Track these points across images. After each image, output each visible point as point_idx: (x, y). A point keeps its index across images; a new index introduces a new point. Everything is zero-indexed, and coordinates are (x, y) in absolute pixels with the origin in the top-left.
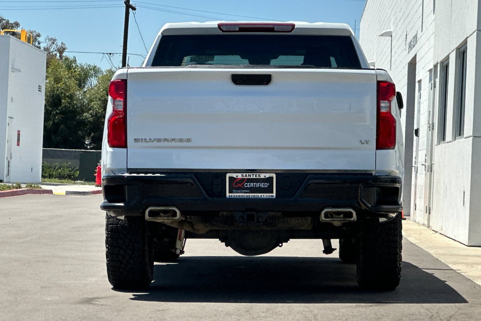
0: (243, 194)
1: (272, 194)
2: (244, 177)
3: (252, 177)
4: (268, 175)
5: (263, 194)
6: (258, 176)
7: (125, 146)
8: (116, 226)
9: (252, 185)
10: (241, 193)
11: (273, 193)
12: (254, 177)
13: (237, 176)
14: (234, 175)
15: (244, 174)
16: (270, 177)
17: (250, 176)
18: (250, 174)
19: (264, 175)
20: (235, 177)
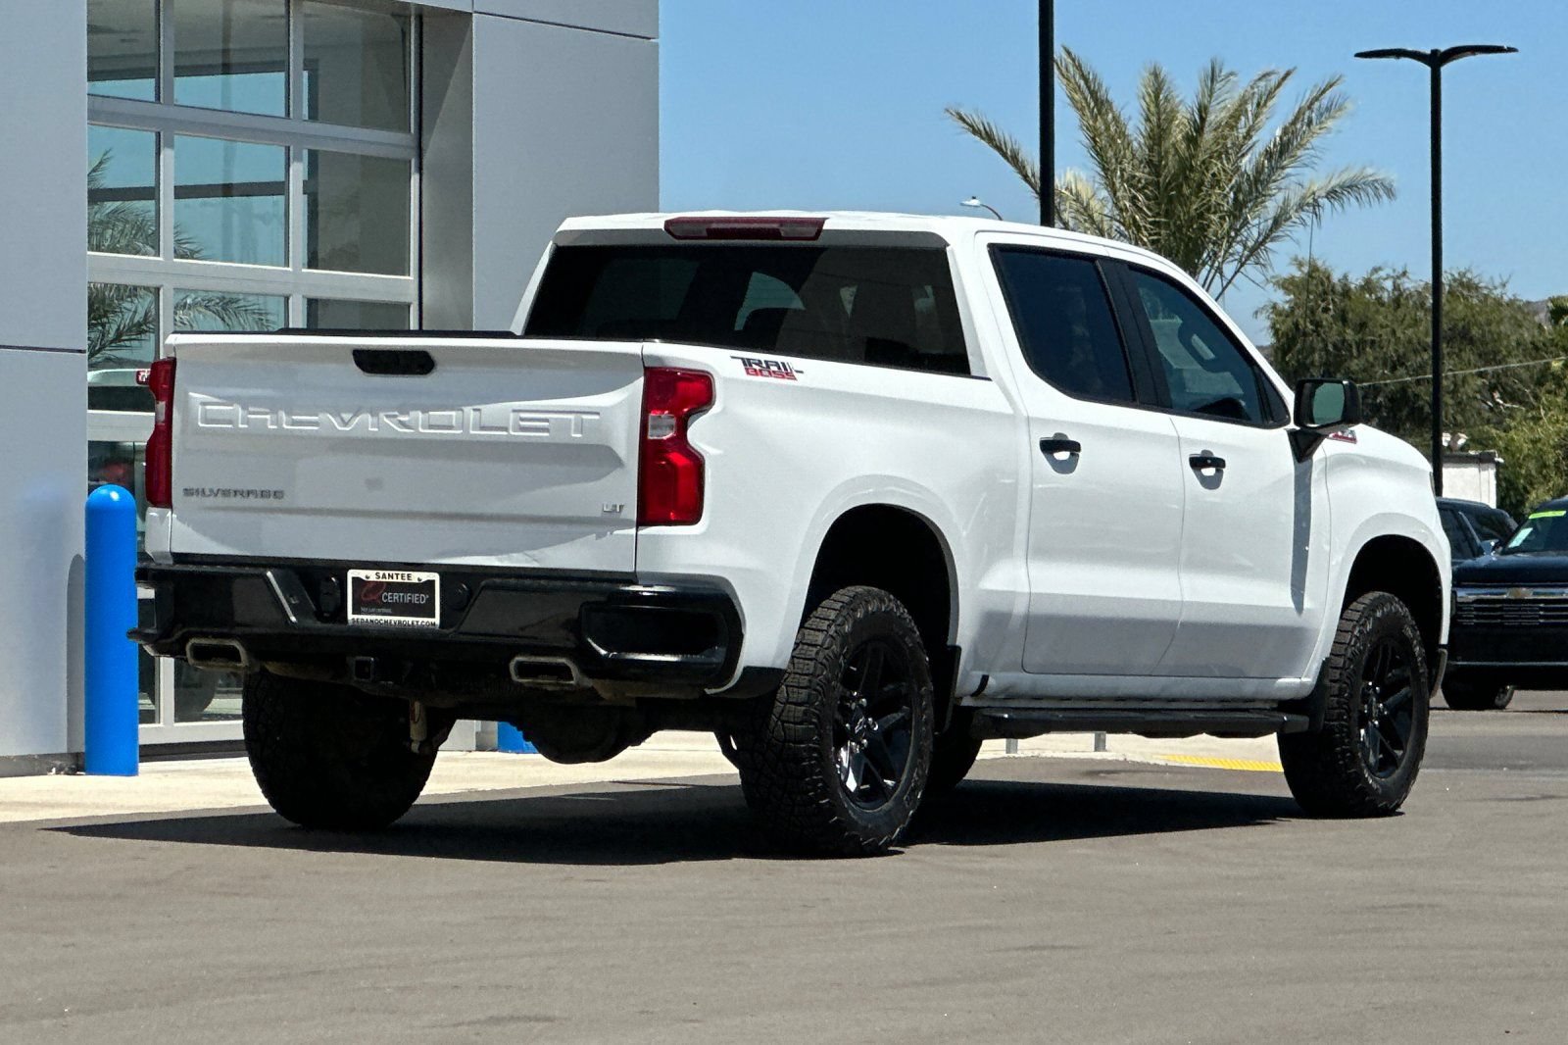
0: (380, 618)
1: (432, 620)
2: (381, 580)
3: (395, 580)
4: (425, 576)
5: (415, 619)
6: (406, 576)
7: (168, 504)
9: (396, 596)
10: (376, 614)
11: (433, 616)
12: (400, 580)
13: (367, 577)
14: (362, 574)
15: (381, 573)
16: (429, 581)
17: (391, 576)
18: (391, 572)
19: (417, 577)
20: (364, 579)
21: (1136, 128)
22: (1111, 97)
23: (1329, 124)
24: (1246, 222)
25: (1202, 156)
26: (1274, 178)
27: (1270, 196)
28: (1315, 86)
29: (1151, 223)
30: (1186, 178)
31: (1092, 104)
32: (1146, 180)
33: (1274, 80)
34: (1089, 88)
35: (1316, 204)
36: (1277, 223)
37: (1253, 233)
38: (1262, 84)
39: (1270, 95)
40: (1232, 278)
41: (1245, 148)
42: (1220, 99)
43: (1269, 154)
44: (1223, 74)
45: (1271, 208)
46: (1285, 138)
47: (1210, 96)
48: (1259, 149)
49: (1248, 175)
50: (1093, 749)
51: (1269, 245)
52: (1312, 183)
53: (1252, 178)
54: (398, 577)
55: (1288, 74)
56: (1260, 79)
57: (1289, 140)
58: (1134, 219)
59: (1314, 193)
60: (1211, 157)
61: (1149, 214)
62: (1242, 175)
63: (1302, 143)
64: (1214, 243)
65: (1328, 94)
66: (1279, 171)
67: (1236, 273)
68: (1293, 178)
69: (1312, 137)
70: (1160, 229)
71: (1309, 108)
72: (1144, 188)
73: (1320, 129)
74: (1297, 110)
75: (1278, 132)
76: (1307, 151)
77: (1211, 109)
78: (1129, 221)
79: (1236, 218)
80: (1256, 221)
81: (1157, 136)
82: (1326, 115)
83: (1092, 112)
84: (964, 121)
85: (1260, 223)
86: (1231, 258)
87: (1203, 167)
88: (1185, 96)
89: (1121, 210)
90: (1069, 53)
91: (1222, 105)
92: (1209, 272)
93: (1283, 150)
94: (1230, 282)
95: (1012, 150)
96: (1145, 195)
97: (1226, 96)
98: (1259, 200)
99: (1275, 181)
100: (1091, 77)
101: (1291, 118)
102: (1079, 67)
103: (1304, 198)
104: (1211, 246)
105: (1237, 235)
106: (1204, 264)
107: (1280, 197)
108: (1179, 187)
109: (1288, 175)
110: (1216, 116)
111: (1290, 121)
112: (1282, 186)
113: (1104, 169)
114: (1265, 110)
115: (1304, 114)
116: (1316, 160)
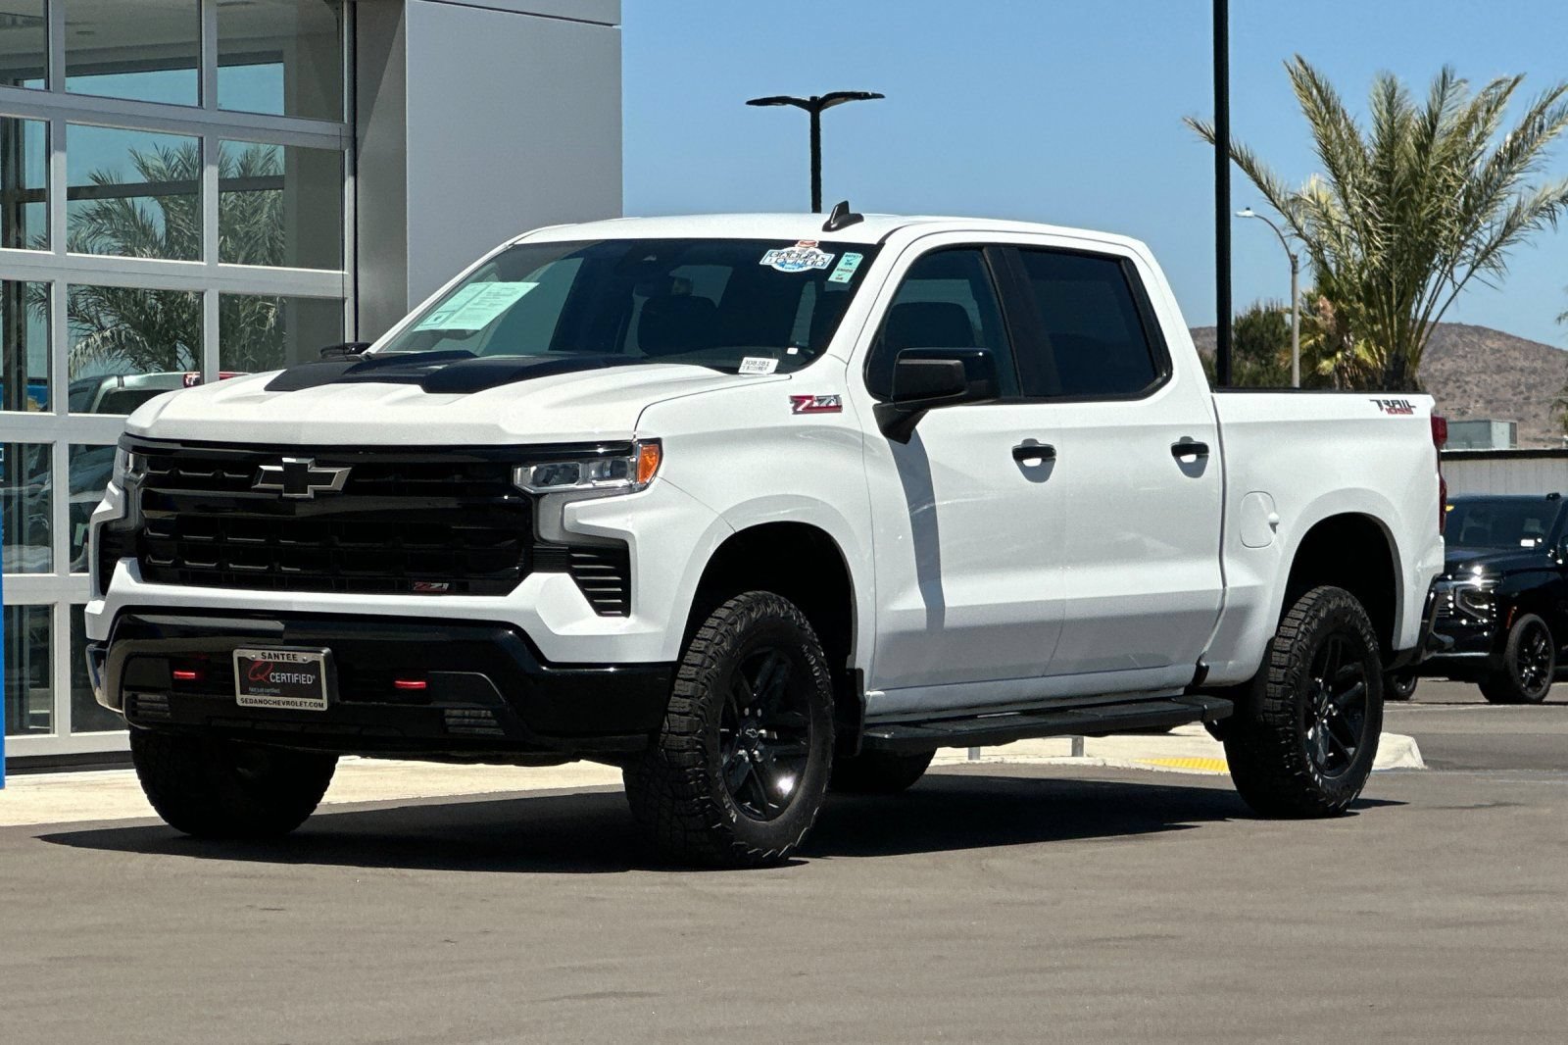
21: (1368, 134)
22: (1344, 104)
23: (1560, 129)
24: (1476, 226)
25: (1432, 163)
26: (1504, 183)
27: (1501, 200)
28: (1544, 93)
29: (1383, 228)
30: (1417, 184)
31: (1324, 111)
32: (1377, 185)
33: (1504, 88)
34: (1321, 96)
35: (1551, 208)
36: (1509, 227)
37: (1485, 235)
38: (1493, 91)
39: (1500, 101)
40: (1463, 284)
41: (1475, 154)
42: (1450, 107)
43: (1498, 159)
44: (1454, 81)
45: (1501, 212)
46: (1515, 144)
47: (1441, 103)
48: (1489, 155)
49: (1479, 181)
50: (1070, 752)
51: (1501, 248)
52: (1545, 187)
53: (1482, 183)
55: (1516, 81)
56: (1492, 87)
57: (1520, 145)
58: (1365, 224)
59: (1547, 197)
60: (1441, 163)
61: (1379, 218)
62: (1471, 181)
63: (1533, 148)
64: (1445, 248)
65: (1559, 99)
66: (1509, 177)
67: (1468, 276)
68: (1524, 182)
69: (1542, 142)
70: (1391, 233)
71: (1541, 111)
72: (1376, 193)
73: (1551, 134)
74: (1527, 114)
75: (1509, 138)
76: (1537, 156)
77: (1441, 116)
78: (1360, 227)
79: (1466, 224)
80: (1488, 225)
81: (1390, 142)
82: (1558, 120)
83: (1323, 120)
84: (1201, 130)
85: (1492, 227)
86: (1461, 262)
87: (1434, 173)
88: (1416, 102)
89: (1352, 216)
90: (1302, 62)
91: (1453, 111)
92: (1440, 277)
93: (1513, 155)
94: (1460, 287)
95: (1247, 159)
96: (1375, 201)
97: (1455, 103)
98: (1489, 205)
99: (1505, 186)
100: (1323, 85)
101: (1521, 123)
102: (1312, 76)
103: (1536, 202)
104: (1442, 250)
105: (1466, 239)
106: (1435, 267)
107: (1513, 201)
108: (1410, 193)
109: (1519, 179)
110: (1446, 122)
111: (1521, 126)
112: (1513, 190)
113: (1337, 177)
114: (1494, 115)
115: (1535, 118)
116: (1545, 164)
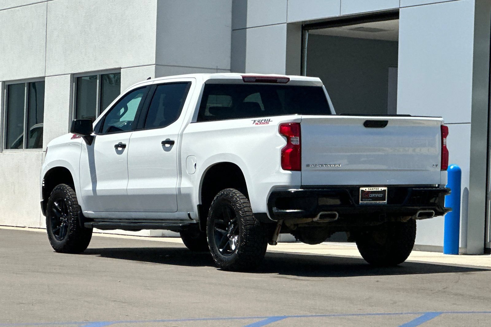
0: (369, 202)
1: (385, 202)
2: (370, 190)
3: (374, 190)
4: (383, 189)
5: (379, 202)
6: (377, 189)
7: (299, 169)
8: (252, 226)
9: (373, 195)
10: (367, 201)
11: (385, 200)
12: (375, 190)
13: (366, 190)
14: (364, 189)
15: (370, 188)
16: (384, 190)
17: (373, 189)
18: (373, 188)
19: (380, 189)
20: (365, 190)
54: (375, 189)
